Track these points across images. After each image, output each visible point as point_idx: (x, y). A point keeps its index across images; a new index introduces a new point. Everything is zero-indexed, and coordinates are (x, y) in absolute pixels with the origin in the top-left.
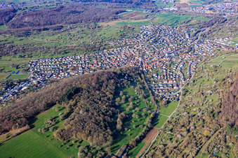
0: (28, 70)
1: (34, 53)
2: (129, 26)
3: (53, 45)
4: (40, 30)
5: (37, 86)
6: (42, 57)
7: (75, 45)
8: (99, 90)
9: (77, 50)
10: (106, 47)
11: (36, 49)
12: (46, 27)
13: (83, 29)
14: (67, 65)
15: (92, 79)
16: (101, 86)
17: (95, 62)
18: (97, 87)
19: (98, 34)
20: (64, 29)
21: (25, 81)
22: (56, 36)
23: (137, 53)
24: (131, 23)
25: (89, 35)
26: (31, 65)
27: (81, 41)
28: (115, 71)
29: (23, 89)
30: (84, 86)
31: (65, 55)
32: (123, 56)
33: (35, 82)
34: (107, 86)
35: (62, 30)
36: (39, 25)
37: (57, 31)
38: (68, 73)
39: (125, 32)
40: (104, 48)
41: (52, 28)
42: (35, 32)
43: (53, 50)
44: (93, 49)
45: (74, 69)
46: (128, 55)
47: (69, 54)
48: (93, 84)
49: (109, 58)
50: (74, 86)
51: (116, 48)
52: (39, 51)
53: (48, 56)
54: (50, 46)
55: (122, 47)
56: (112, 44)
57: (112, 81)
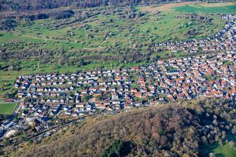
0: (13, 96)
1: (24, 61)
2: (200, 14)
3: (60, 47)
4: (32, 18)
5: (35, 130)
6: (38, 70)
7: (100, 49)
8: (167, 149)
9: (106, 59)
10: (162, 55)
11: (27, 55)
12: (43, 12)
13: (111, 17)
14: (87, 88)
15: (152, 124)
16: (171, 140)
17: (143, 85)
18: (163, 142)
19: (144, 28)
20: (76, 16)
21: (11, 118)
22: (64, 31)
23: (225, 69)
24: (203, 9)
25: (126, 31)
26: (20, 85)
27: (113, 42)
28: (192, 107)
29: (8, 135)
30: (138, 139)
31: (84, 68)
32: (197, 75)
33: (29, 121)
34: (182, 140)
35: (73, 19)
36: (28, 8)
37: (63, 21)
38: (93, 105)
39: (196, 27)
40: (158, 58)
41: (53, 14)
42: (24, 21)
43: (59, 58)
44: (137, 57)
45: (103, 97)
46: (208, 72)
47: (90, 66)
48: (155, 135)
49: (170, 78)
50: (116, 138)
51: (182, 57)
52: (33, 57)
53: (50, 68)
54: (53, 49)
55: (192, 56)
56: (172, 49)
57: (191, 130)
